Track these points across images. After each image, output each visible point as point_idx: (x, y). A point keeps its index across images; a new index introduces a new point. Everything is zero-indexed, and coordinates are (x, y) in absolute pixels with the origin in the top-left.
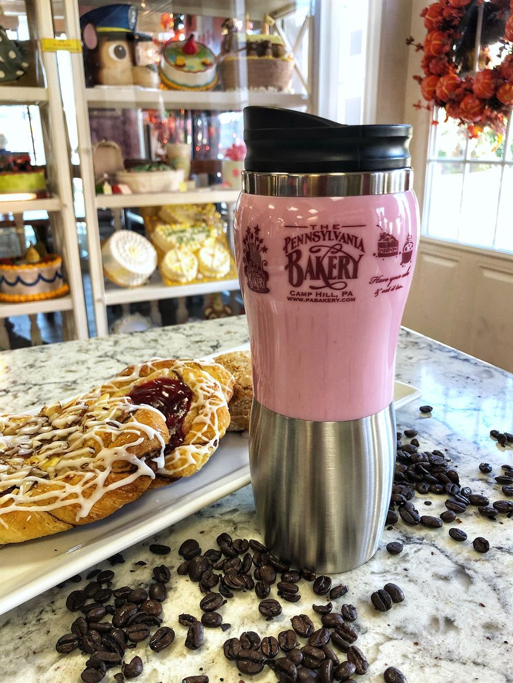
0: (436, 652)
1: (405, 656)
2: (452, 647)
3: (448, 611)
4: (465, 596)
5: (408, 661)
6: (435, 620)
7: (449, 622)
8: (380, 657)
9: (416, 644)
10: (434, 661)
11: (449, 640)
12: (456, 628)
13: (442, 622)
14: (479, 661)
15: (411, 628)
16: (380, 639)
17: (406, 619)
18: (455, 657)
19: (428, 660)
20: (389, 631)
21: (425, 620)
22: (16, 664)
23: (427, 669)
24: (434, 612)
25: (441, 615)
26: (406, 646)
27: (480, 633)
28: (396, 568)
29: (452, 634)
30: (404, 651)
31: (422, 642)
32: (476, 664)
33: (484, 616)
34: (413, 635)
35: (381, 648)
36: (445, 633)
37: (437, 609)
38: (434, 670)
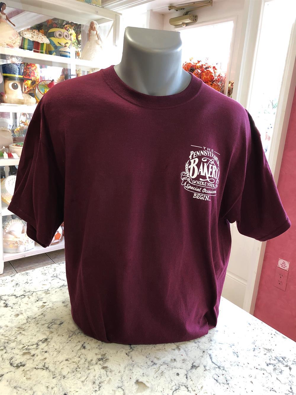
0: (172, 367)
1: (165, 368)
2: (175, 366)
3: (174, 357)
4: (178, 353)
5: (166, 370)
6: (172, 360)
7: (175, 360)
8: (160, 369)
9: (168, 365)
10: (172, 369)
11: (175, 364)
12: (176, 361)
13: (173, 360)
14: (181, 368)
15: (166, 362)
16: (159, 365)
17: (165, 360)
18: (176, 367)
19: (171, 369)
20: (162, 363)
21: (169, 360)
22: (76, 381)
23: (170, 371)
24: (171, 358)
25: (173, 359)
26: (165, 366)
27: (181, 362)
28: (162, 348)
29: (175, 362)
30: (165, 367)
31: (169, 365)
32: (180, 368)
33: (182, 358)
34: (167, 363)
35: (160, 367)
36: (174, 362)
37: (172, 357)
38: (171, 371)
